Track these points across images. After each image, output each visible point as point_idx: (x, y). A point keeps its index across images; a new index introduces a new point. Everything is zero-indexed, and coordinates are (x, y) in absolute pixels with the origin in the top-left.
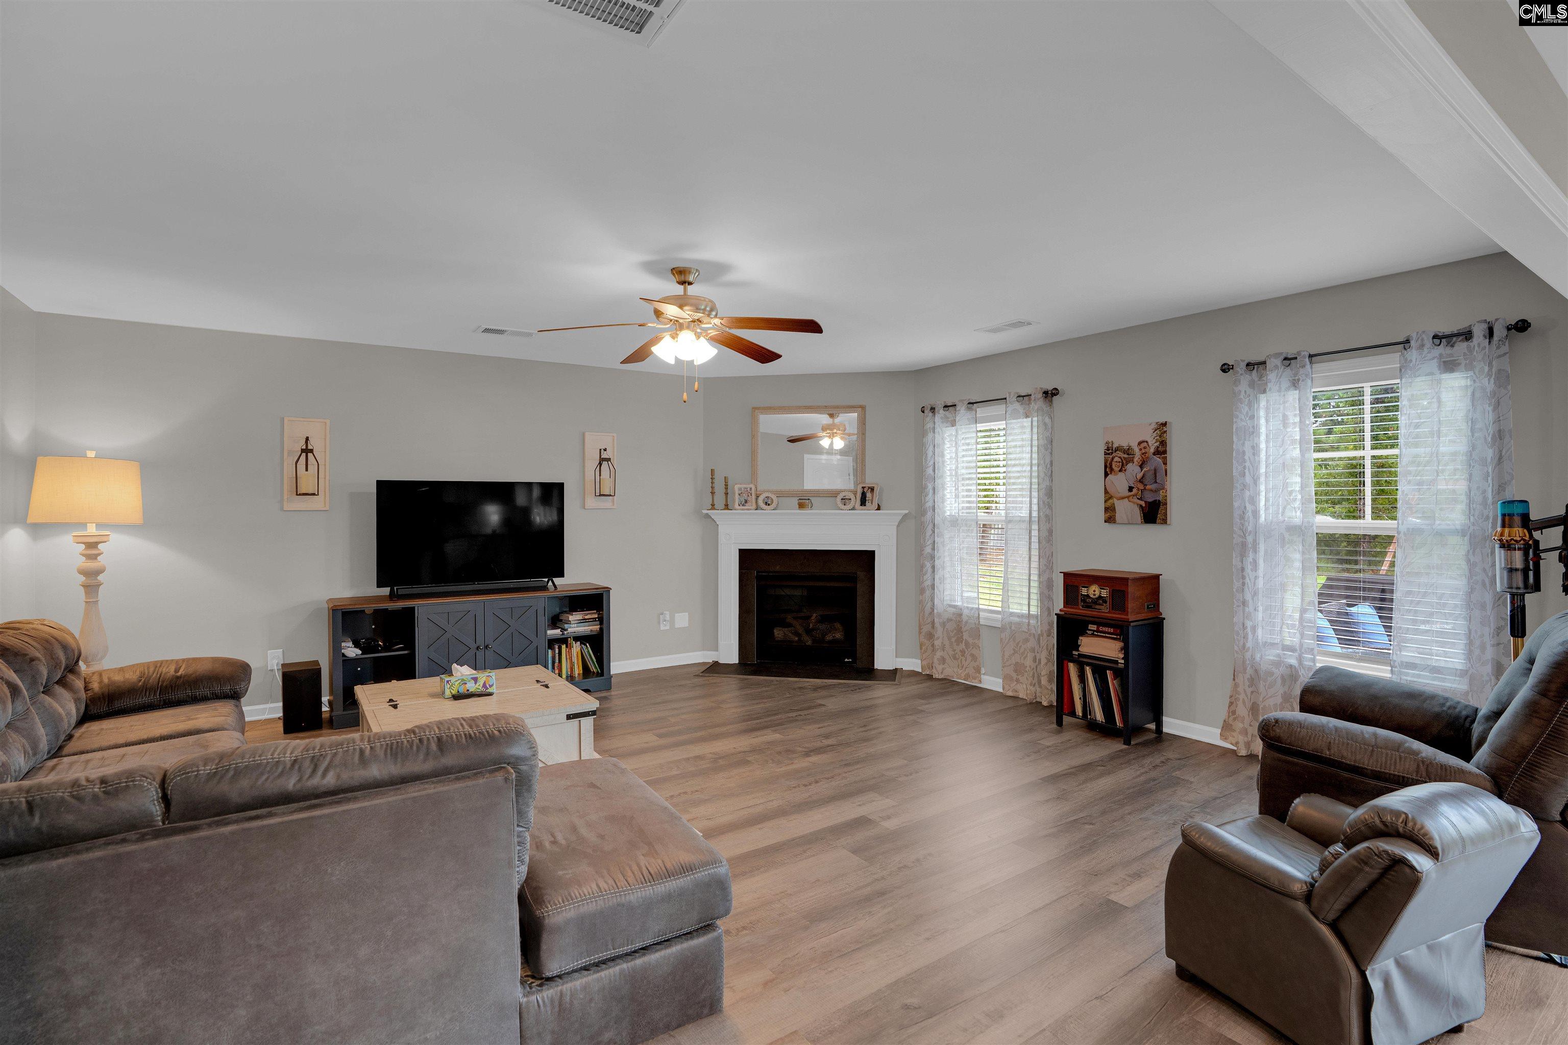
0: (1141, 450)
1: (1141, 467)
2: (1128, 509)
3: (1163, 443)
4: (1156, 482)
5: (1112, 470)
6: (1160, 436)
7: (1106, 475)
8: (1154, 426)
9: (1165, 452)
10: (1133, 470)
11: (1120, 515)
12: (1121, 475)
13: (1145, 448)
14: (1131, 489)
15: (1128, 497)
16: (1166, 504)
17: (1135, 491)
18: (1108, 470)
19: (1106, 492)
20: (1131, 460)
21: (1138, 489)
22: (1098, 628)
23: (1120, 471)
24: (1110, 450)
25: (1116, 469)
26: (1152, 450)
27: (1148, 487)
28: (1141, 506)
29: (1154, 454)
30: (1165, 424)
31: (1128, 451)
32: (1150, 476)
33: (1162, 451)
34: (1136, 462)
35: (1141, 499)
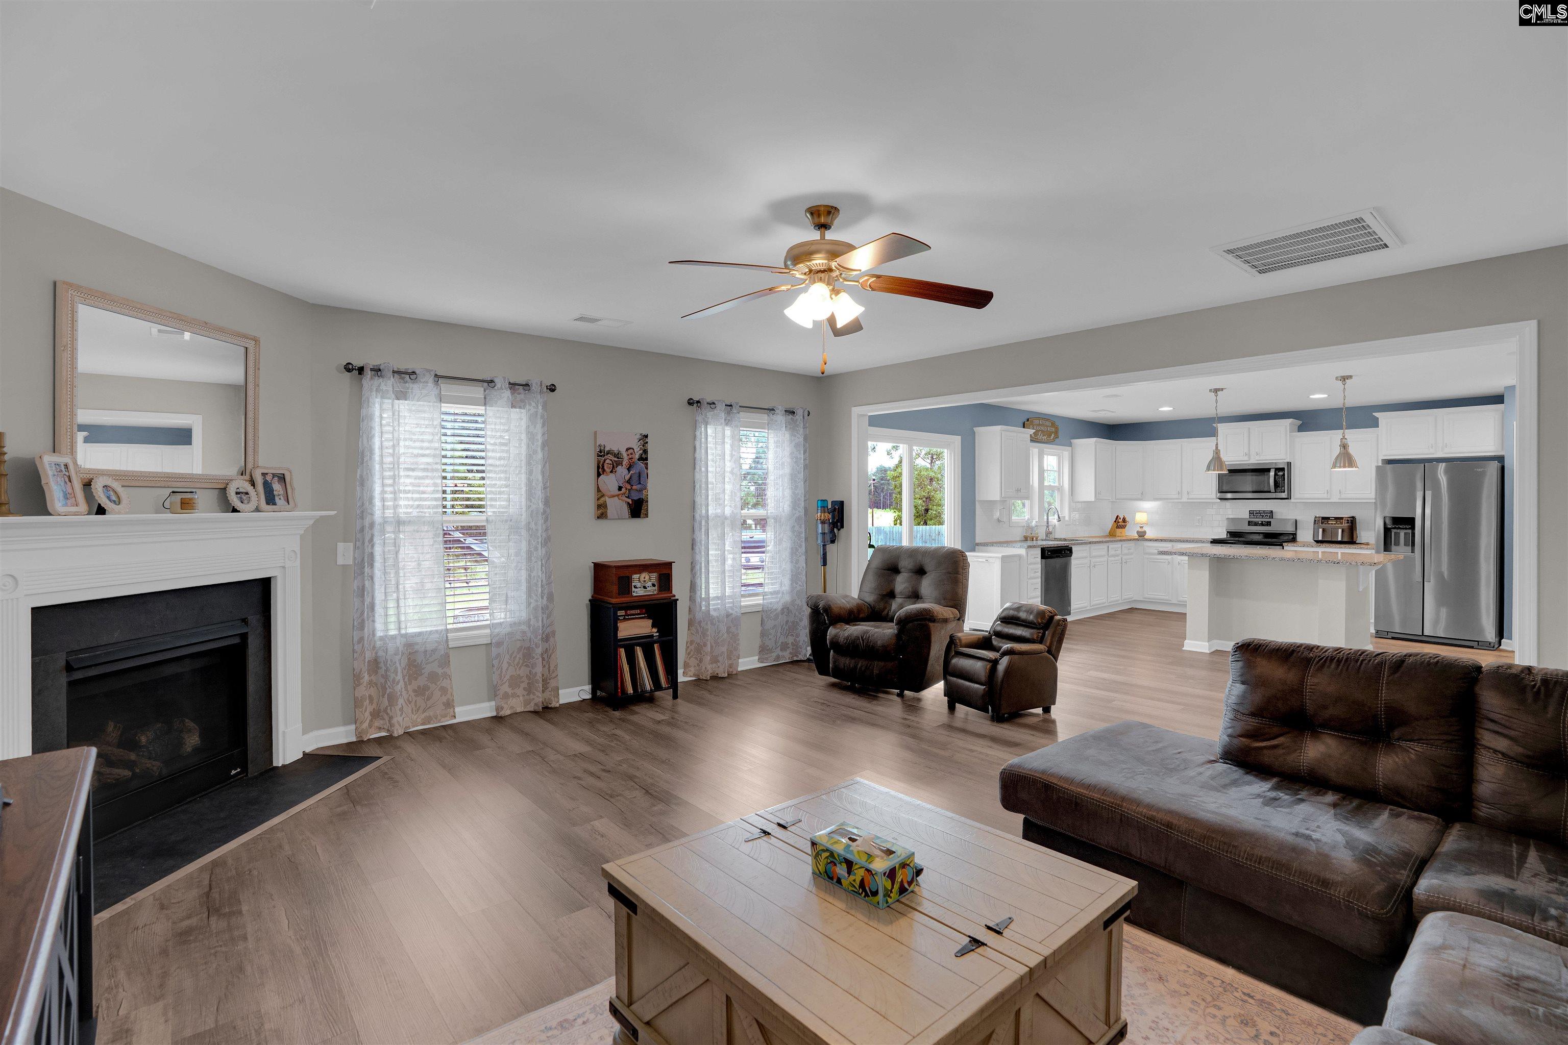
0: (628, 455)
1: (629, 470)
2: (618, 506)
3: (645, 451)
4: (640, 483)
5: (604, 470)
6: (643, 446)
7: (599, 475)
8: (638, 436)
9: (646, 459)
10: (622, 471)
11: (611, 511)
12: (612, 475)
13: (631, 454)
14: (620, 488)
15: (618, 495)
16: (647, 502)
17: (623, 490)
18: (600, 471)
19: (599, 490)
20: (620, 463)
21: (626, 489)
22: (626, 613)
23: (611, 472)
24: (602, 453)
25: (608, 470)
26: (637, 456)
27: (634, 487)
28: (628, 503)
29: (639, 460)
30: (646, 436)
31: (618, 455)
32: (635, 478)
33: (644, 458)
34: (624, 466)
35: (628, 497)
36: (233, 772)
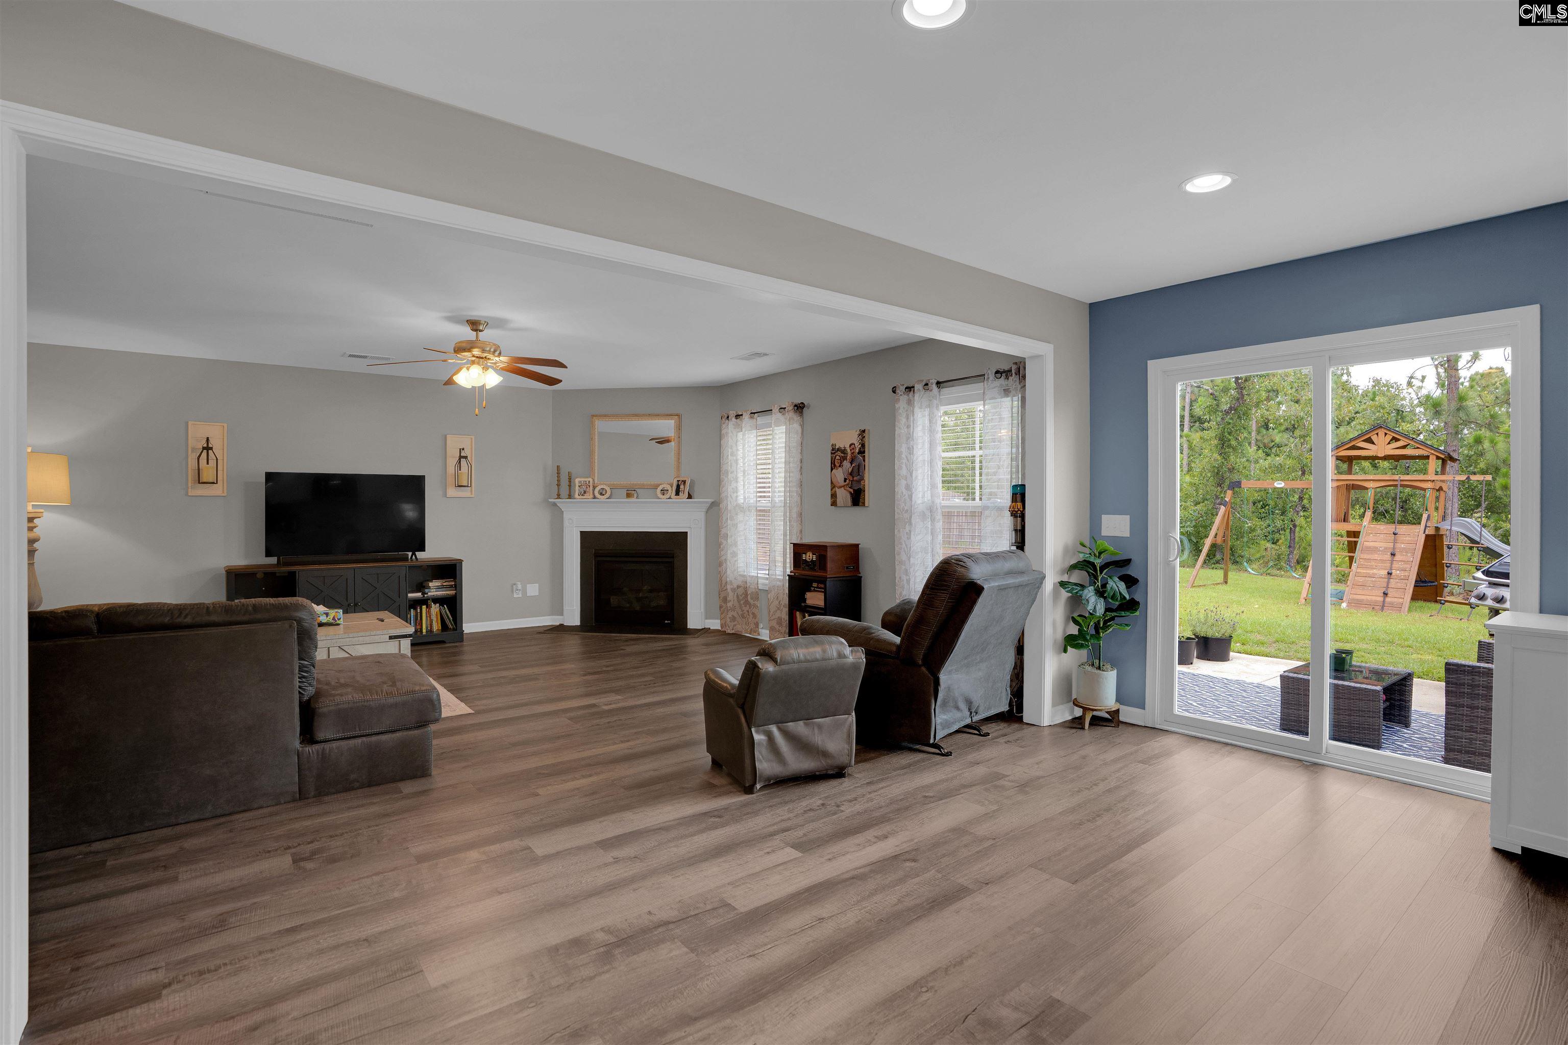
0: (851, 450)
1: (851, 463)
2: (844, 495)
3: (863, 445)
4: (859, 475)
5: (835, 466)
6: (862, 440)
7: (832, 470)
8: (858, 432)
9: (864, 452)
10: (846, 464)
11: (839, 501)
12: (840, 469)
13: (853, 449)
14: (845, 481)
15: (844, 486)
16: (864, 491)
17: (847, 481)
18: (833, 467)
19: (832, 483)
20: (844, 458)
21: (849, 480)
22: (818, 585)
23: (840, 466)
24: (834, 450)
25: (837, 465)
26: (857, 451)
27: (855, 478)
28: (851, 493)
29: (858, 454)
30: (864, 431)
31: (844, 451)
32: (856, 470)
33: (862, 452)
34: (848, 460)
35: (850, 488)
36: (666, 622)
